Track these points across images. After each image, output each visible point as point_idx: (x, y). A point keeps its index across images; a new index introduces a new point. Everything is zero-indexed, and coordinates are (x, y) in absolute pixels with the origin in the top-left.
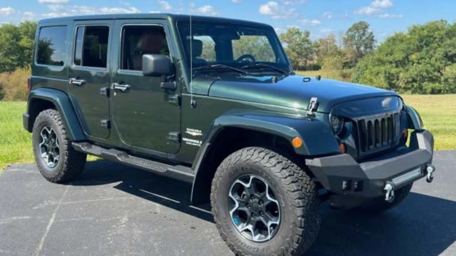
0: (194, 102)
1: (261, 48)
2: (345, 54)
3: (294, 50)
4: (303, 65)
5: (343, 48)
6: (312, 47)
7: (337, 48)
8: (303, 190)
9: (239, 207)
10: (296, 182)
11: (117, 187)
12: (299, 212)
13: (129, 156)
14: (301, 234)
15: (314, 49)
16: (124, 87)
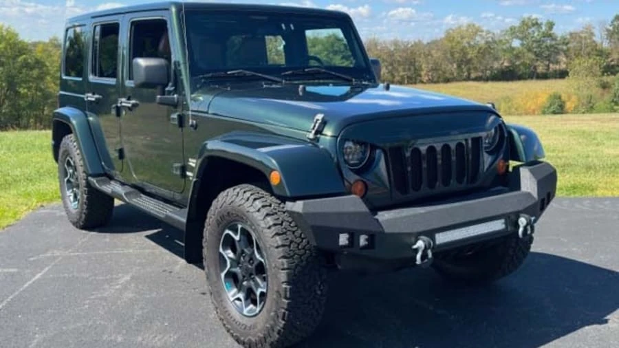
0: (194, 122)
1: (480, 49)
2: (609, 54)
3: (530, 50)
4: (544, 71)
5: (606, 45)
6: (558, 45)
7: (596, 45)
8: (292, 246)
9: (231, 267)
10: (282, 234)
11: (149, 237)
12: (283, 276)
13: (142, 195)
14: (286, 307)
15: (560, 47)
16: (129, 103)
